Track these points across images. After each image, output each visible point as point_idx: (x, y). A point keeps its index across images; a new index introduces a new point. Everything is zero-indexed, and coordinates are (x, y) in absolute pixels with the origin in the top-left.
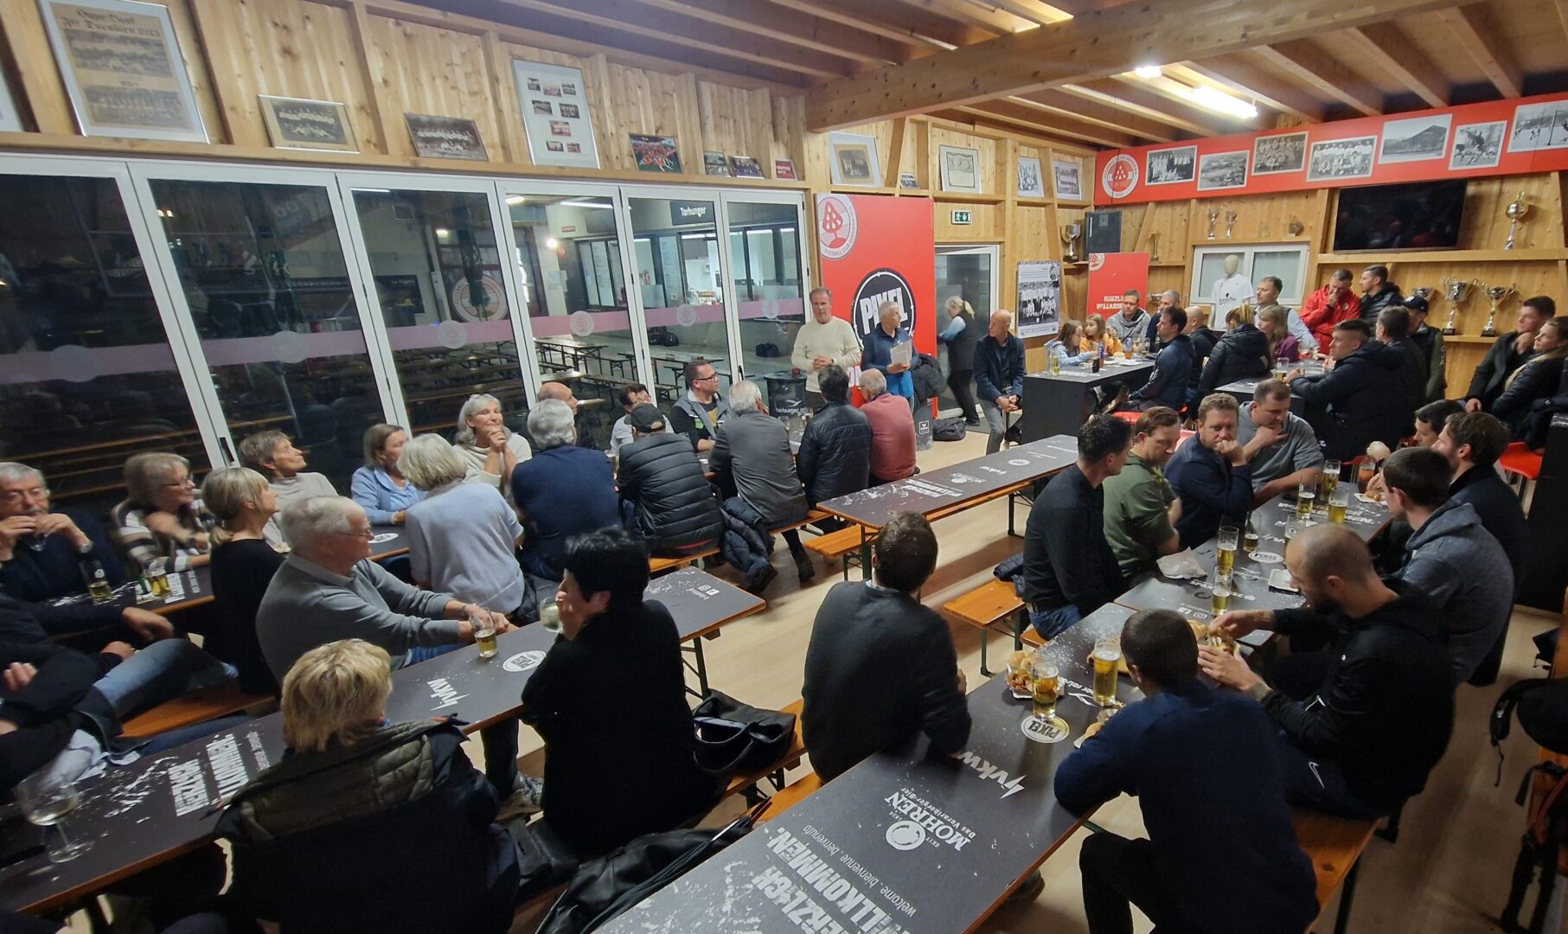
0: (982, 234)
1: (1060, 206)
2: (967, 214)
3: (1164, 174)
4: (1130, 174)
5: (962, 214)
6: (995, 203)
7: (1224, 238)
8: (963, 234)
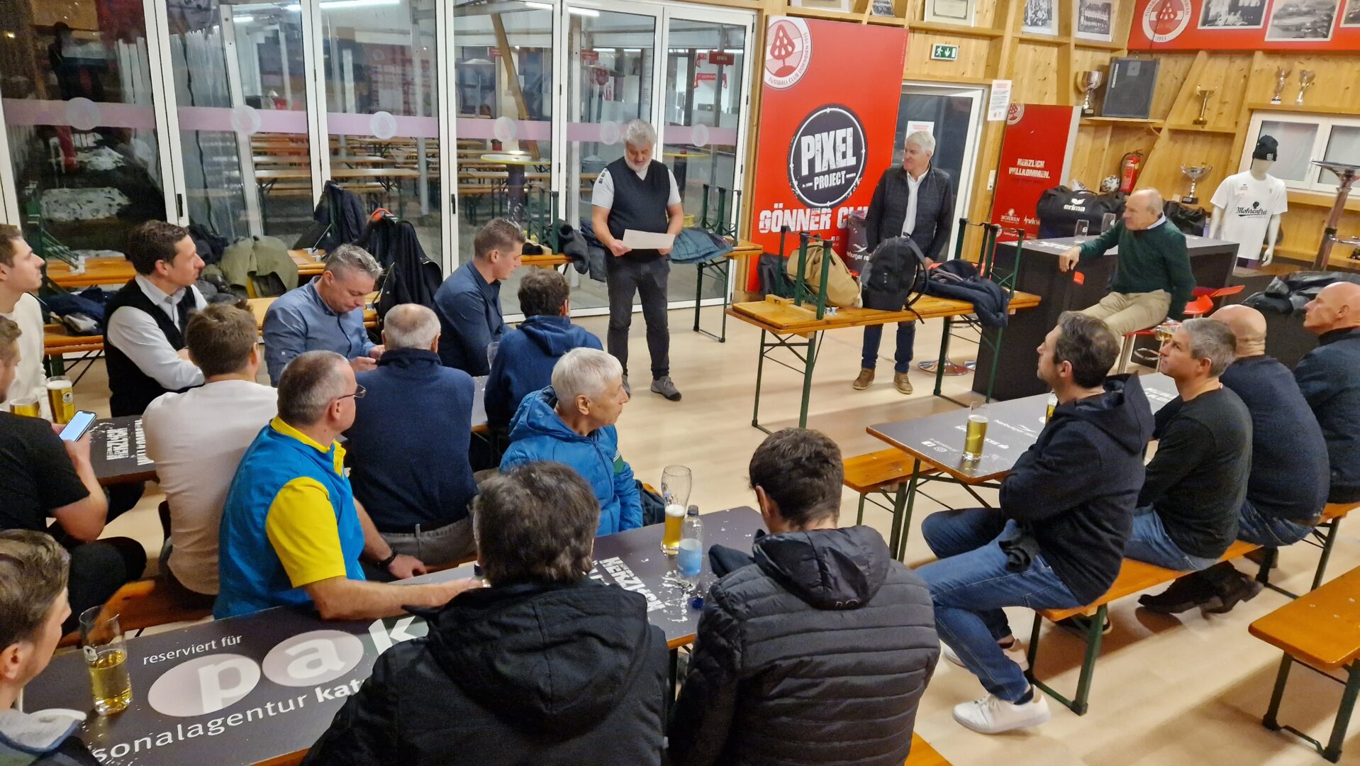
0: (969, 75)
1: (1078, 46)
2: (951, 49)
3: (1224, 18)
4: (1180, 14)
5: (944, 49)
6: (991, 38)
7: (1293, 104)
8: (943, 71)
